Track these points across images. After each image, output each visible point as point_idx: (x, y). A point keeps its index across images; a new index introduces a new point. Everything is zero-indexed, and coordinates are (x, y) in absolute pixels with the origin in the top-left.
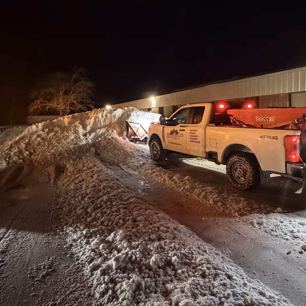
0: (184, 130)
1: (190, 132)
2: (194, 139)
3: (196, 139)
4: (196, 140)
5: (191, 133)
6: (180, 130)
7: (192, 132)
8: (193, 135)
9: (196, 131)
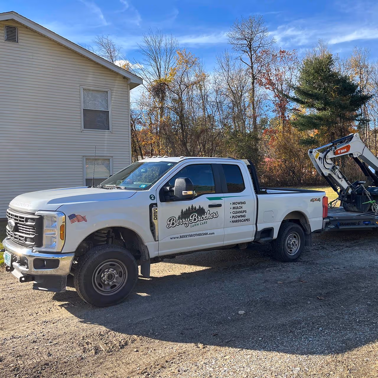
0: (220, 205)
1: (232, 206)
2: (239, 217)
3: (244, 216)
4: (243, 218)
5: (234, 208)
6: (210, 206)
7: (237, 206)
8: (237, 210)
9: (244, 203)
